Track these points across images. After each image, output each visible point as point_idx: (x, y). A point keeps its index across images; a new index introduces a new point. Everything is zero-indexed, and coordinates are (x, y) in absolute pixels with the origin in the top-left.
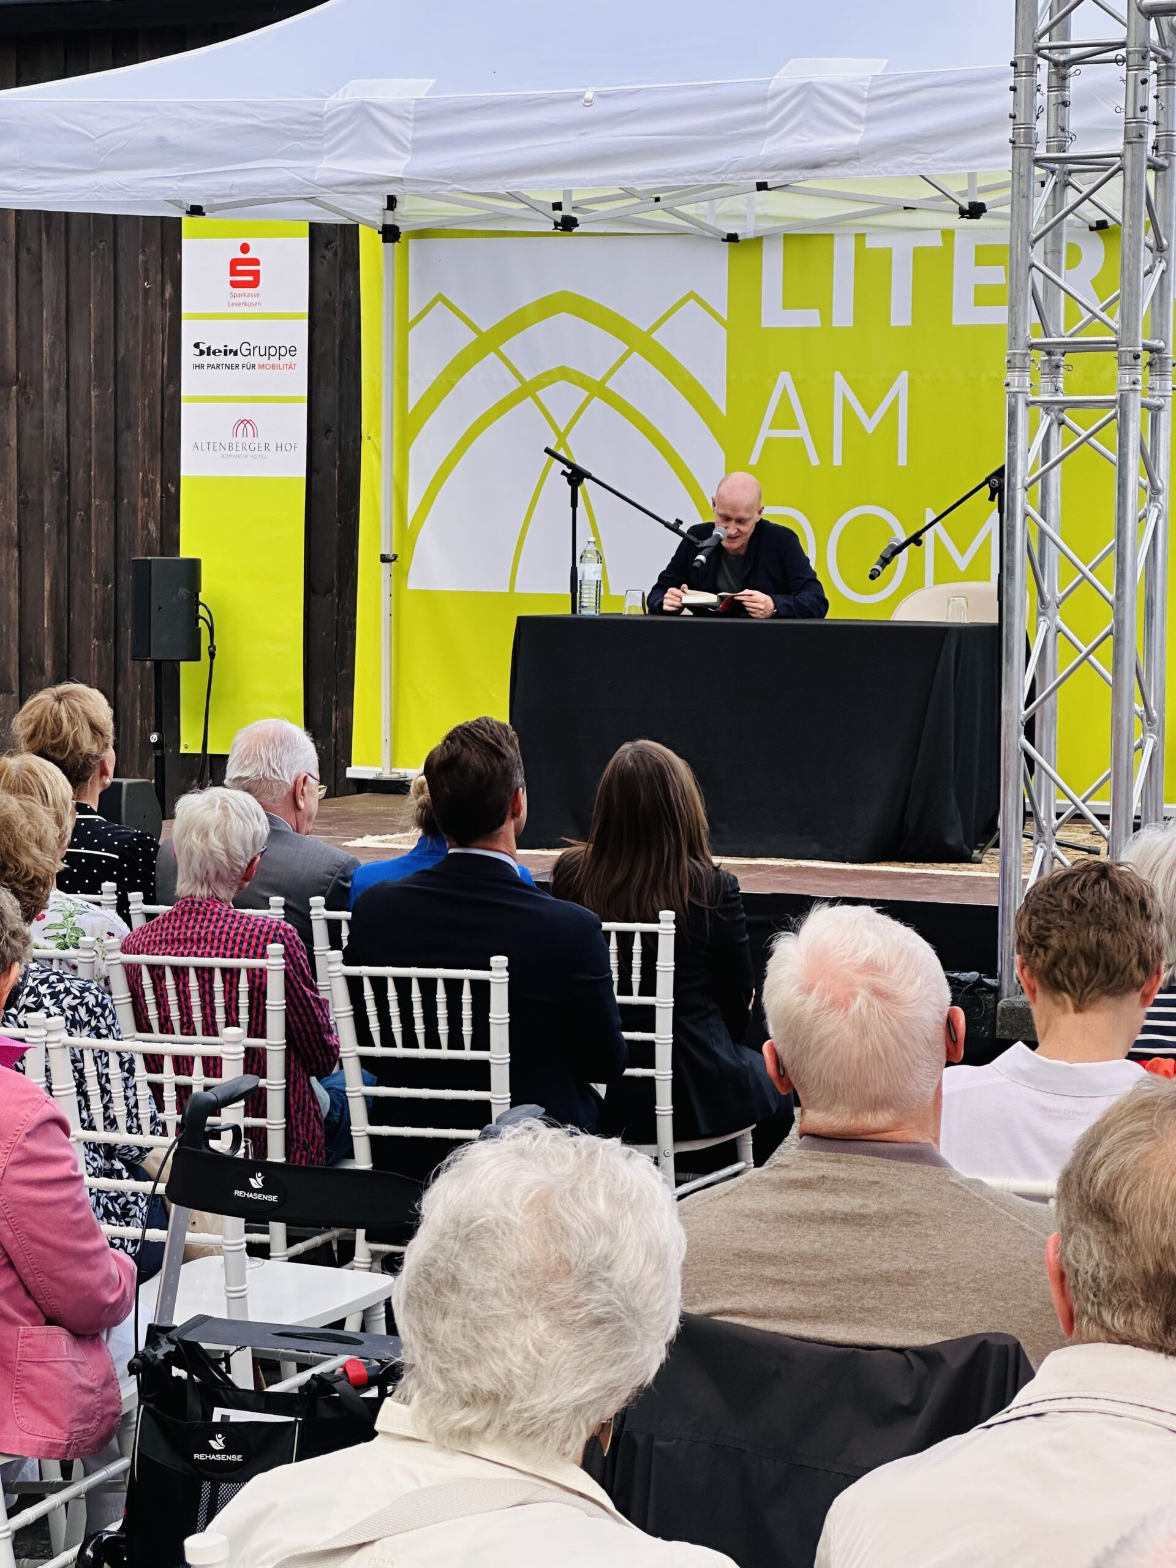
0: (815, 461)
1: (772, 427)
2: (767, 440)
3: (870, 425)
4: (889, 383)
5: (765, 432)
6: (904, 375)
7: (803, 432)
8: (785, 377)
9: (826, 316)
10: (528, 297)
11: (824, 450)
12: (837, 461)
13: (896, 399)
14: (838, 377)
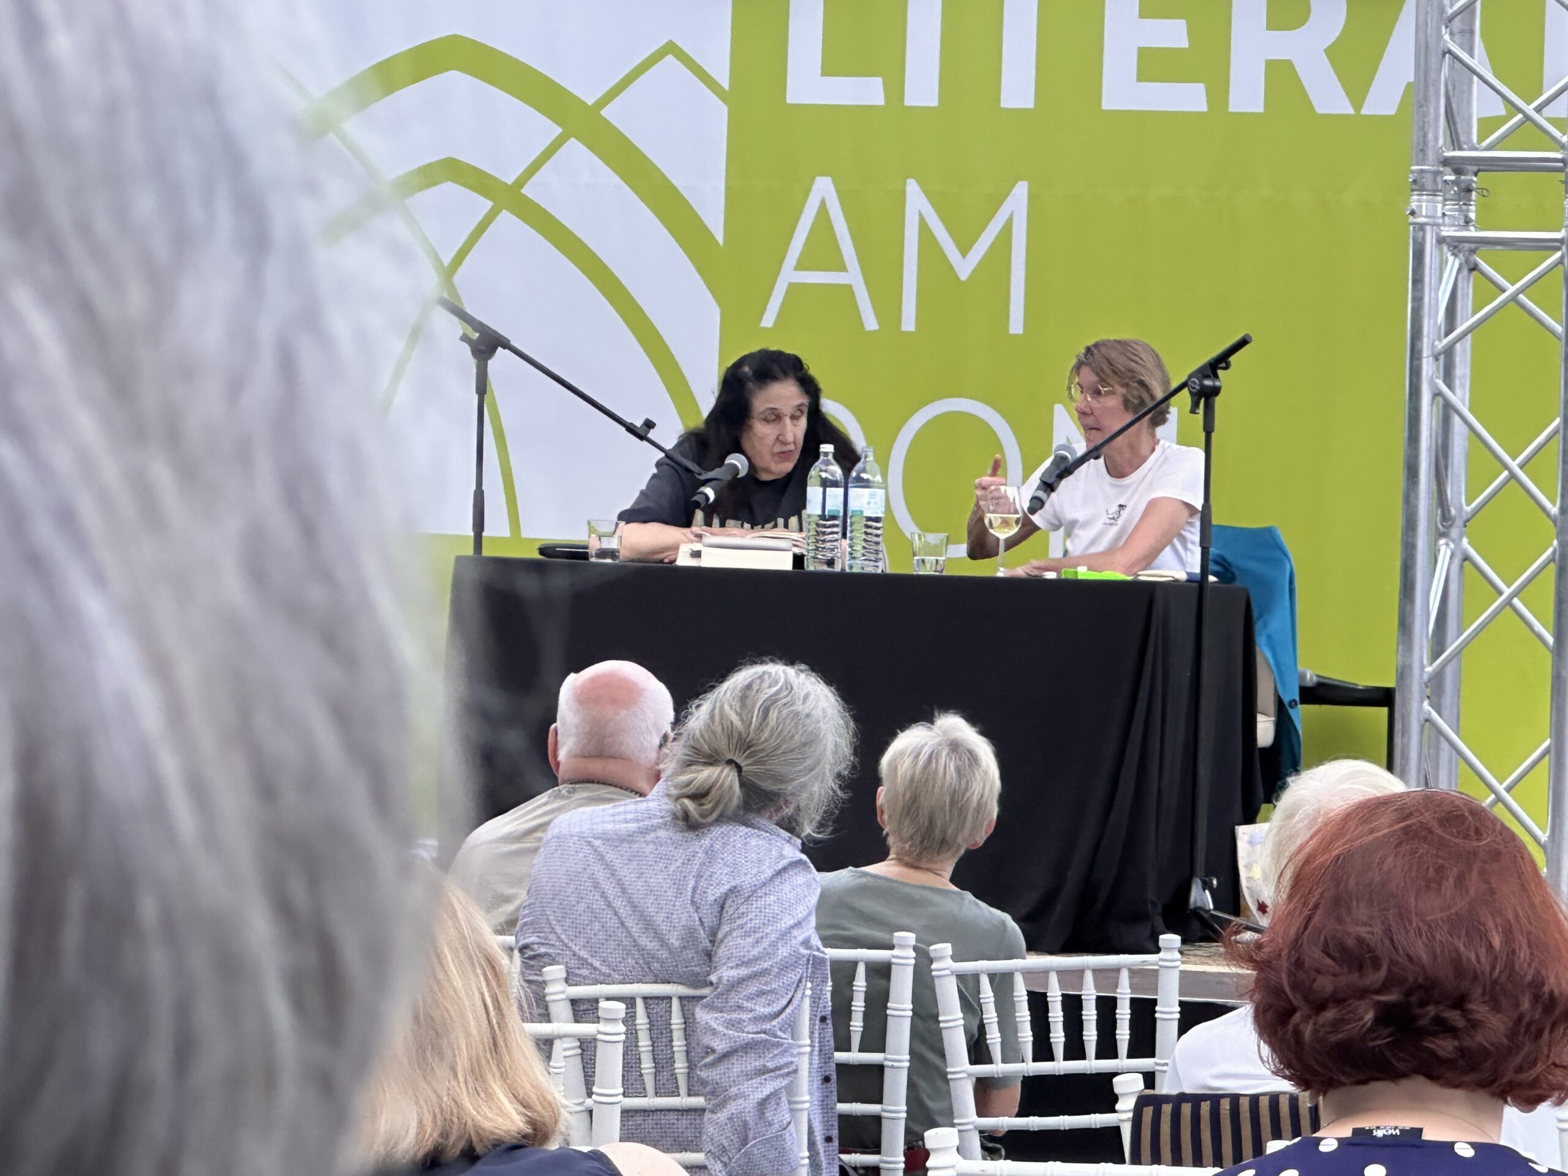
0: (871, 323)
1: (800, 266)
2: (793, 288)
3: (964, 267)
4: (997, 201)
5: (789, 275)
6: (1021, 190)
7: (853, 277)
8: (824, 187)
9: (895, 88)
11: (887, 306)
12: (909, 323)
13: (1008, 226)
14: (912, 187)
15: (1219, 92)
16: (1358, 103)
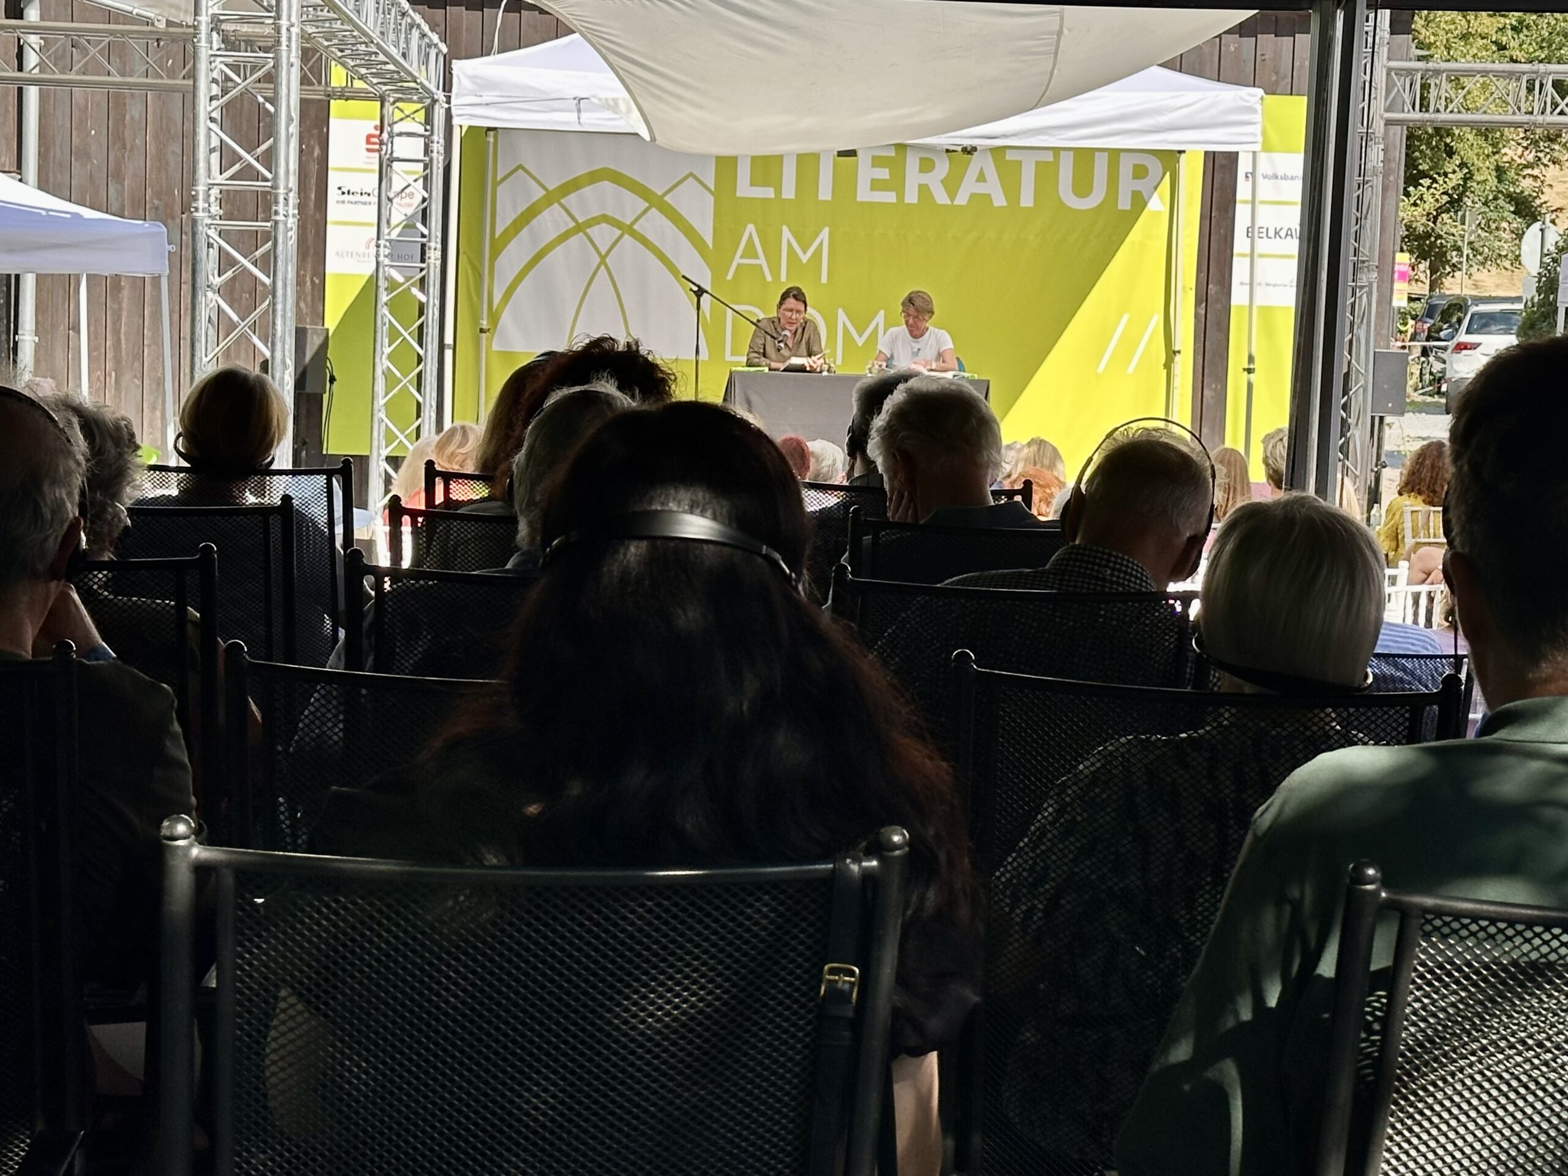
0: (769, 278)
1: (741, 257)
2: (739, 265)
3: (805, 259)
4: (817, 234)
5: (737, 260)
6: (826, 230)
7: (762, 261)
8: (751, 227)
9: (778, 192)
10: (582, 171)
12: (783, 278)
13: (821, 243)
14: (785, 228)
15: (901, 196)
16: (952, 200)
